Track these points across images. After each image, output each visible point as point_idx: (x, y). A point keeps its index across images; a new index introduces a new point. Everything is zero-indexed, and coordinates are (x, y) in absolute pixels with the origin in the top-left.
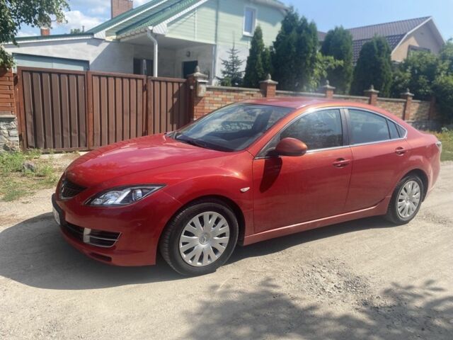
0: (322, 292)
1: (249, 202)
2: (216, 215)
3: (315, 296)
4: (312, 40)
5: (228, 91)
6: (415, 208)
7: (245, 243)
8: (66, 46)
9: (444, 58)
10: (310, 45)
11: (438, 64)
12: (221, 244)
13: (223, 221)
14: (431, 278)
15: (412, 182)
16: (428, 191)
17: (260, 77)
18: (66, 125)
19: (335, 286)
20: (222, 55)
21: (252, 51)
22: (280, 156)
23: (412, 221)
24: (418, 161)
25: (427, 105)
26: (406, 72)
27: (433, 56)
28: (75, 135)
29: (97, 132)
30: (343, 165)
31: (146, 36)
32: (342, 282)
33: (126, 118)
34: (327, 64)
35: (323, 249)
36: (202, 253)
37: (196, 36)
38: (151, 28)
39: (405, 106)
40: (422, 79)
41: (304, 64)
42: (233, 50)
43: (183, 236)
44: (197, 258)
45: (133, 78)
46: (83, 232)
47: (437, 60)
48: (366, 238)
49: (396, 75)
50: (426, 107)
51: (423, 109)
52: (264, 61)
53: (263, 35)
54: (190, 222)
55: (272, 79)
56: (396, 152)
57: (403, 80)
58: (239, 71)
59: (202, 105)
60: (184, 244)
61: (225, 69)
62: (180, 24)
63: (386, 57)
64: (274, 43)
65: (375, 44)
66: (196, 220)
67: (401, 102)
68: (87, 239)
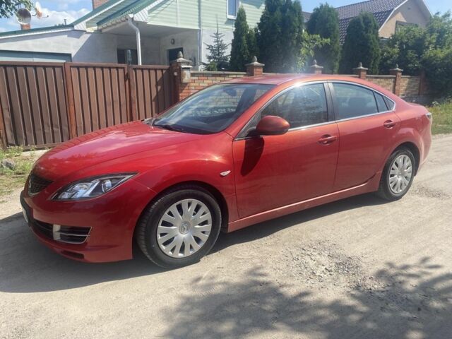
0: (312, 277)
1: (230, 187)
2: (195, 202)
3: (305, 280)
4: (297, 19)
5: (214, 75)
6: (407, 182)
7: (230, 230)
8: (46, 40)
9: (431, 31)
10: (296, 24)
11: (426, 38)
12: (203, 232)
13: (204, 208)
14: (426, 255)
15: (403, 156)
16: (421, 164)
17: (246, 59)
18: (47, 119)
19: (326, 269)
20: (207, 40)
21: (236, 33)
22: (261, 136)
23: (405, 196)
24: (409, 133)
25: (417, 80)
26: (394, 47)
27: (421, 29)
28: (57, 130)
29: (80, 125)
30: (330, 141)
31: (127, 25)
32: (334, 264)
33: (110, 109)
34: (314, 43)
35: (313, 230)
36: (183, 243)
37: (179, 21)
38: (131, 16)
39: (395, 82)
40: (410, 54)
41: (290, 44)
42: (217, 34)
43: (160, 226)
44: (178, 249)
45: (113, 68)
46: (52, 229)
47: (425, 34)
48: (358, 217)
49: (384, 51)
50: (416, 82)
51: (413, 84)
52: (249, 42)
53: (247, 17)
54: (168, 211)
55: (258, 61)
56: (385, 126)
57: (392, 56)
58: (225, 55)
59: (188, 91)
60: (162, 235)
61: (210, 54)
62: (162, 10)
63: (374, 33)
64: (259, 24)
65: (362, 20)
66: (173, 208)
67: (391, 78)
68: (57, 236)
